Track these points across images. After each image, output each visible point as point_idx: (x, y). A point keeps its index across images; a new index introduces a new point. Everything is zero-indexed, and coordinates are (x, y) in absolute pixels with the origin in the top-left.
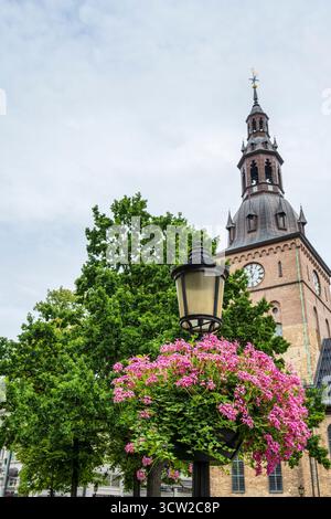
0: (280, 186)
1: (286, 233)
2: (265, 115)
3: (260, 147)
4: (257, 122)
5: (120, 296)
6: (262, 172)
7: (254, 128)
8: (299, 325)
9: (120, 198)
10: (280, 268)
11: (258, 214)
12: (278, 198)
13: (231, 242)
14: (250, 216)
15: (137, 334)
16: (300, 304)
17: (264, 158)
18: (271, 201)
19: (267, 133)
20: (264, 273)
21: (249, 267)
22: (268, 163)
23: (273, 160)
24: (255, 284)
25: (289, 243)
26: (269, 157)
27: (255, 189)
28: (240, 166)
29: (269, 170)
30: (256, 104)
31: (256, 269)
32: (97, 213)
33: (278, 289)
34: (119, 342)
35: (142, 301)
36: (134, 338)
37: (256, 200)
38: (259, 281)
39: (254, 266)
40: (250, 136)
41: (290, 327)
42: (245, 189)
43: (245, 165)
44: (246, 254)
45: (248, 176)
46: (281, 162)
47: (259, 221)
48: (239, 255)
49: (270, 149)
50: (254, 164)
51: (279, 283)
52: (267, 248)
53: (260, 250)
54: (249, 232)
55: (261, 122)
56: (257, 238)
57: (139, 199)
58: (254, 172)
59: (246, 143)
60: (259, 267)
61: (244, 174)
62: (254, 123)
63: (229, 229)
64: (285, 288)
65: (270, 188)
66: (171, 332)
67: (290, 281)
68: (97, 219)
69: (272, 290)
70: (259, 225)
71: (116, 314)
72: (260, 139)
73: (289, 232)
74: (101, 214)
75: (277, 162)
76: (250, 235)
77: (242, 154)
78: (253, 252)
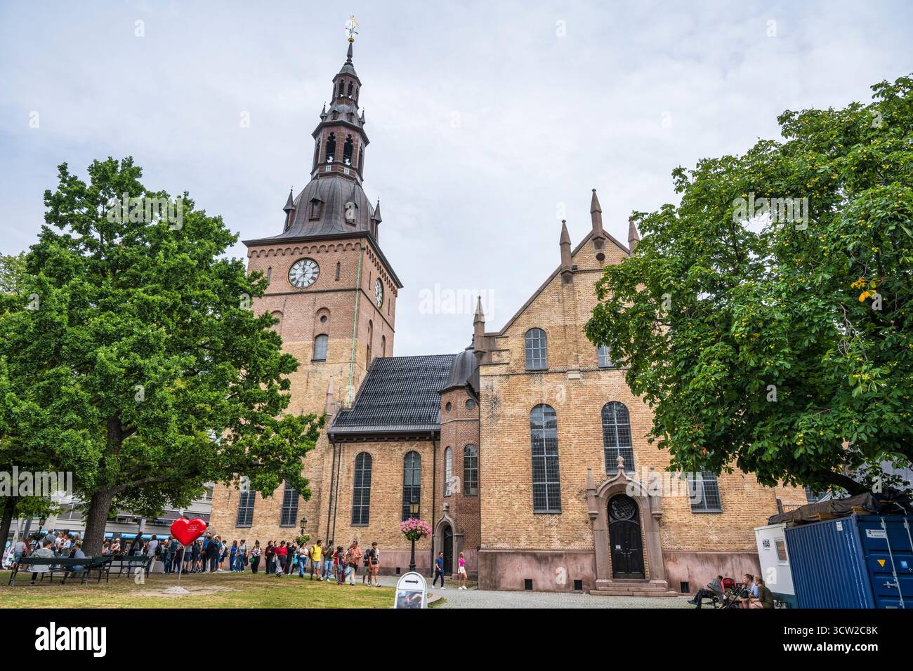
0: (359, 171)
1: (354, 230)
2: (356, 78)
3: (343, 118)
4: (346, 85)
5: (74, 287)
6: (340, 148)
7: (341, 91)
8: (348, 340)
9: (103, 159)
10: (338, 270)
11: (325, 200)
12: (352, 185)
13: (287, 228)
14: (315, 201)
15: (88, 337)
16: (353, 315)
17: (345, 132)
18: (344, 186)
19: (356, 103)
20: (318, 273)
21: (302, 263)
22: (349, 140)
23: (357, 137)
24: (306, 284)
25: (353, 242)
26: (351, 133)
27: (328, 169)
28: (315, 135)
29: (349, 149)
30: (349, 63)
31: (310, 266)
32: (65, 174)
33: (331, 294)
34: (60, 345)
35: (107, 296)
36: (84, 341)
37: (326, 183)
38: (311, 281)
39: (309, 262)
40: (334, 99)
41: (338, 340)
42: (317, 165)
43: (321, 136)
44: (301, 246)
45: (323, 150)
46: (366, 142)
47: (325, 210)
48: (293, 247)
49: (356, 124)
50: (332, 138)
51: (333, 288)
52: (327, 244)
53: (318, 245)
54: (310, 220)
55: (351, 87)
56: (318, 229)
57: (130, 165)
58: (331, 148)
59: (328, 108)
60: (313, 265)
61: (318, 146)
62: (342, 86)
63: (287, 211)
64: (340, 294)
65: (347, 171)
66: (131, 340)
67: (347, 287)
68: (64, 181)
69: (325, 295)
70: (324, 215)
71: (60, 312)
72: (344, 107)
73: (358, 229)
74: (71, 175)
75: (360, 142)
76: (311, 223)
77: (320, 121)
78: (309, 245)
